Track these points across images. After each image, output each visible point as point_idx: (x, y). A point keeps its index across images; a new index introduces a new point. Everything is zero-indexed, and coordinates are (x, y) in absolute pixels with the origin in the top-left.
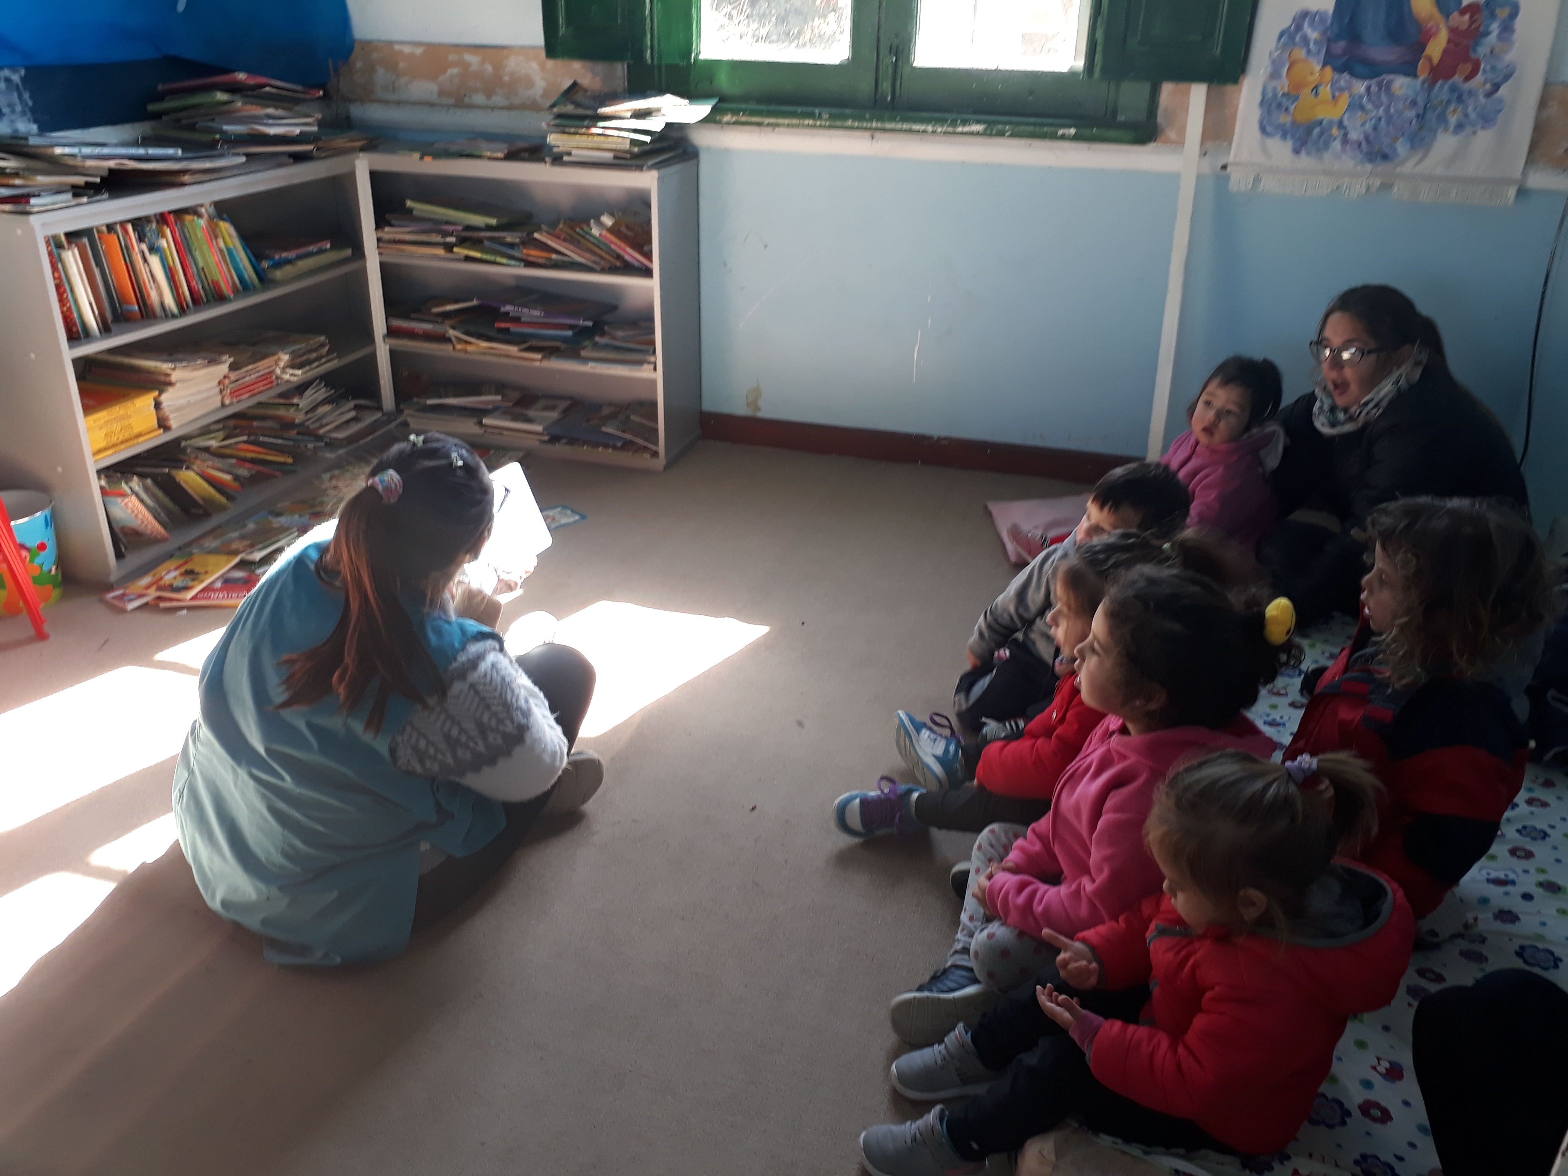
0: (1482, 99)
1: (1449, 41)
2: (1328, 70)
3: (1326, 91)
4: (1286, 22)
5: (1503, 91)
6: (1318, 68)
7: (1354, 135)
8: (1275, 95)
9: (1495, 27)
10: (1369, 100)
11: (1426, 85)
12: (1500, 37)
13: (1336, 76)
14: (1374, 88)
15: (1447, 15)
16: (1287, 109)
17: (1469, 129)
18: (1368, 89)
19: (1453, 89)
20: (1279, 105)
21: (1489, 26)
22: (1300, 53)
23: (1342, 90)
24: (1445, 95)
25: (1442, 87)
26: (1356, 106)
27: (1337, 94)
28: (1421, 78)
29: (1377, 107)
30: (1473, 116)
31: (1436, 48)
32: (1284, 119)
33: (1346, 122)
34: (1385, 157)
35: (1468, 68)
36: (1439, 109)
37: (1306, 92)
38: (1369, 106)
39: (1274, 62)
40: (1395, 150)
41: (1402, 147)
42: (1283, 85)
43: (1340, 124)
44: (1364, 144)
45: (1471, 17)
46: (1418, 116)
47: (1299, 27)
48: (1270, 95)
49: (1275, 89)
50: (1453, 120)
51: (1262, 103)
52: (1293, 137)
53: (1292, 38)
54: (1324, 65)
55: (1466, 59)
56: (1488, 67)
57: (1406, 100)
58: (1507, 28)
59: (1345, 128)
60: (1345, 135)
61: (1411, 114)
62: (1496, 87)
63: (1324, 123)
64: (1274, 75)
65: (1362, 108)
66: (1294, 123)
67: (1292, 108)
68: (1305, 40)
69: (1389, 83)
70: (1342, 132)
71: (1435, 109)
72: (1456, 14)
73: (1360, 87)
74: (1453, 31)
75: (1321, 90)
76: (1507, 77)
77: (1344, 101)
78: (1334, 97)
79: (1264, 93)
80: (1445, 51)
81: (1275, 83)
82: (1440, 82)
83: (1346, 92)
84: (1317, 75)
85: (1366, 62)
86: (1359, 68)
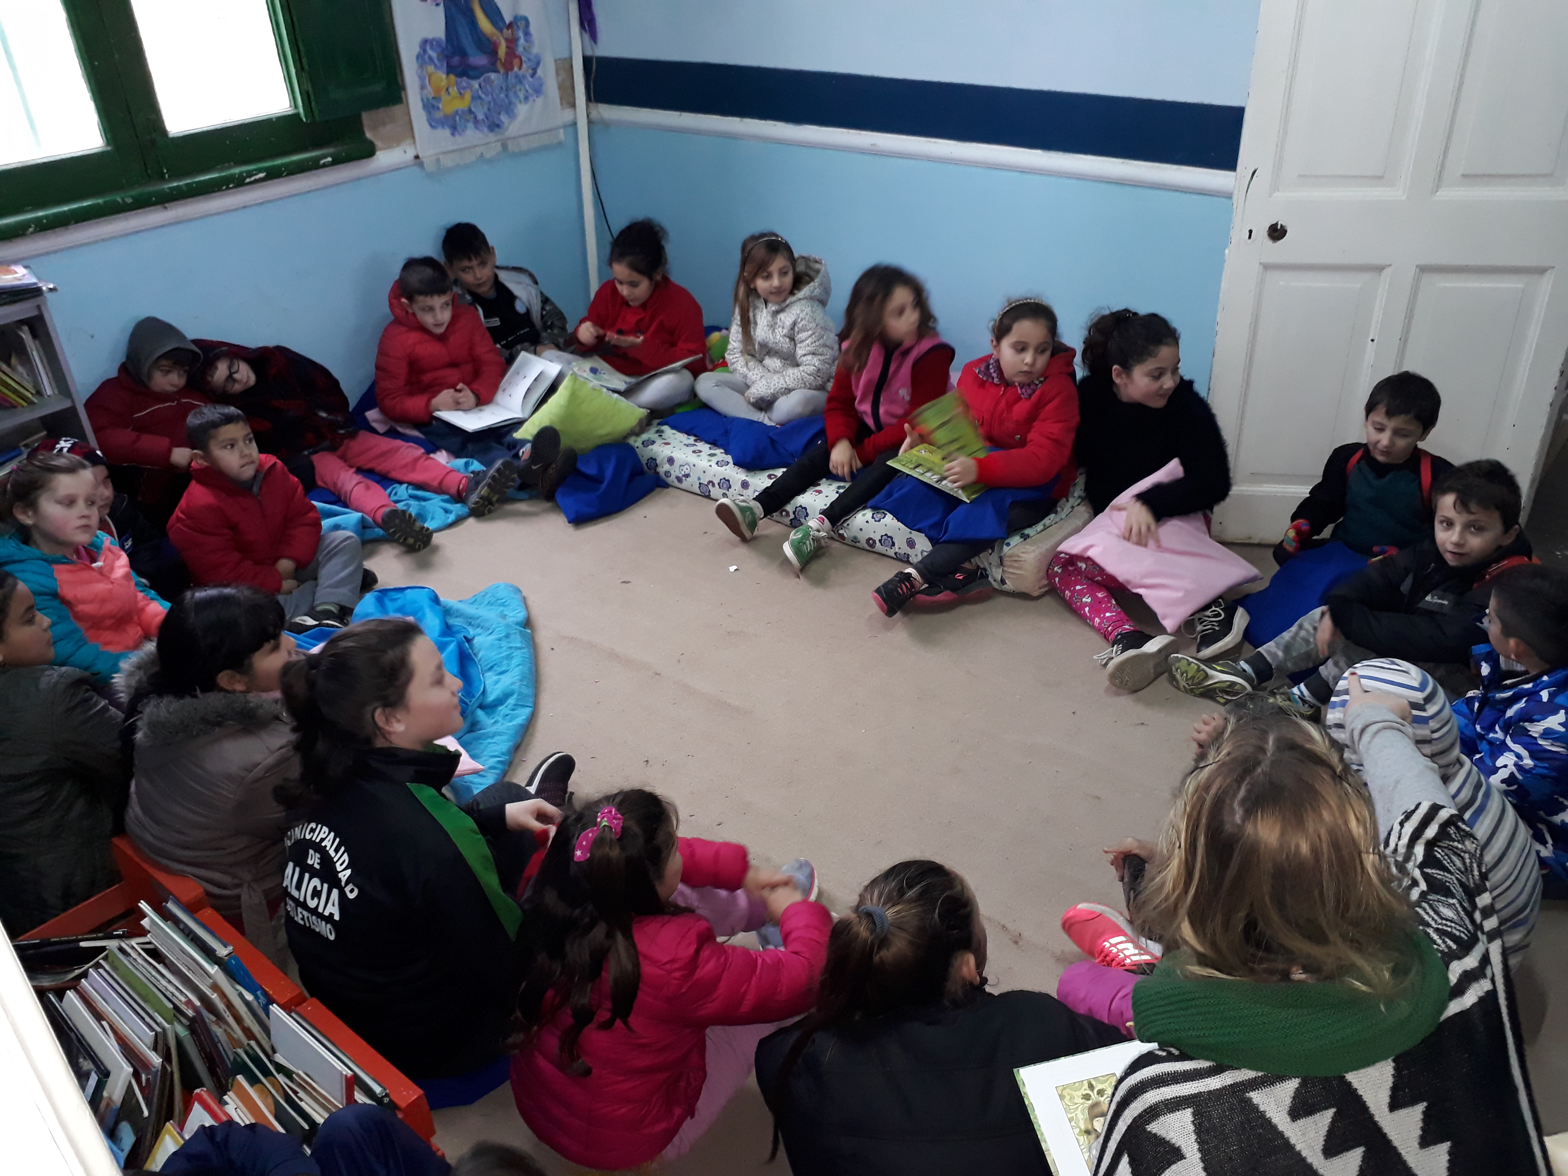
0: (531, 79)
1: (506, 47)
2: (452, 77)
4: (417, 49)
5: (539, 72)
6: (445, 77)
7: (480, 116)
8: (428, 99)
9: (521, 34)
10: (482, 92)
11: (504, 76)
13: (459, 80)
14: (483, 84)
15: (501, 31)
16: (438, 108)
17: (531, 99)
18: (479, 84)
19: (515, 76)
20: (433, 106)
22: (431, 68)
23: (464, 88)
26: (475, 97)
27: (462, 91)
28: (501, 73)
29: (488, 97)
30: (530, 91)
31: (502, 53)
32: (438, 115)
34: (498, 126)
35: (517, 61)
39: (420, 77)
42: (430, 92)
45: (512, 32)
47: (425, 51)
48: (425, 100)
49: (426, 95)
50: (521, 95)
51: (424, 107)
52: (447, 126)
53: (424, 59)
54: (448, 74)
56: (527, 59)
57: (498, 87)
58: (527, 34)
60: (475, 117)
61: (502, 96)
62: (535, 70)
63: (461, 112)
64: (423, 87)
65: (480, 98)
66: (444, 116)
69: (488, 78)
72: (505, 31)
73: (475, 84)
74: (507, 40)
75: (450, 90)
76: (538, 64)
79: (422, 100)
80: (506, 54)
81: (425, 92)
82: (509, 73)
83: (468, 89)
84: (445, 82)
85: (475, 68)
86: (471, 73)
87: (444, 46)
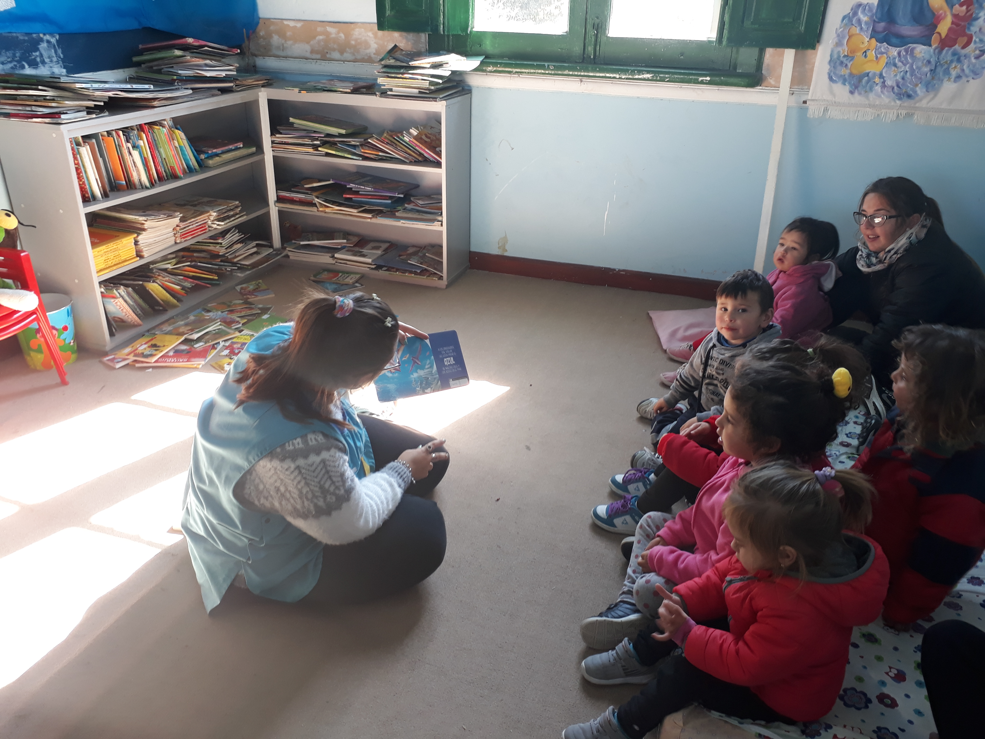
0: (973, 61)
1: (953, 23)
2: (874, 40)
3: (872, 54)
4: (847, 10)
6: (867, 39)
7: (889, 83)
8: (839, 57)
10: (900, 61)
11: (937, 51)
13: (879, 44)
14: (903, 53)
15: (951, 6)
16: (846, 65)
17: (964, 79)
18: (899, 54)
19: (954, 54)
20: (842, 63)
21: (978, 14)
22: (856, 30)
23: (882, 53)
24: (949, 58)
25: (947, 53)
26: (891, 64)
27: (879, 56)
28: (933, 47)
29: (905, 65)
30: (967, 71)
31: (944, 28)
32: (844, 72)
33: (884, 75)
34: (909, 96)
35: (965, 39)
36: (946, 66)
37: (859, 54)
38: (900, 64)
39: (838, 36)
40: (915, 92)
41: (920, 90)
42: (844, 50)
43: (881, 76)
44: (896, 88)
45: (967, 8)
46: (931, 70)
47: (855, 13)
48: (835, 56)
49: (839, 52)
50: (954, 73)
51: (830, 62)
52: (850, 83)
53: (850, 20)
54: (871, 38)
55: (964, 34)
56: (977, 40)
57: (924, 60)
59: (883, 78)
60: (884, 82)
61: (926, 69)
62: (982, 52)
63: (870, 75)
64: (839, 44)
65: (895, 65)
66: (851, 75)
67: (849, 65)
68: (859, 21)
69: (913, 49)
70: (882, 80)
71: (942, 65)
72: (957, 6)
73: (894, 51)
74: (955, 16)
75: (868, 53)
77: (884, 60)
78: (877, 57)
79: (831, 56)
80: (950, 30)
81: (840, 49)
82: (946, 49)
83: (885, 55)
84: (866, 44)
85: (898, 36)
86: (894, 40)
87: (874, 11)
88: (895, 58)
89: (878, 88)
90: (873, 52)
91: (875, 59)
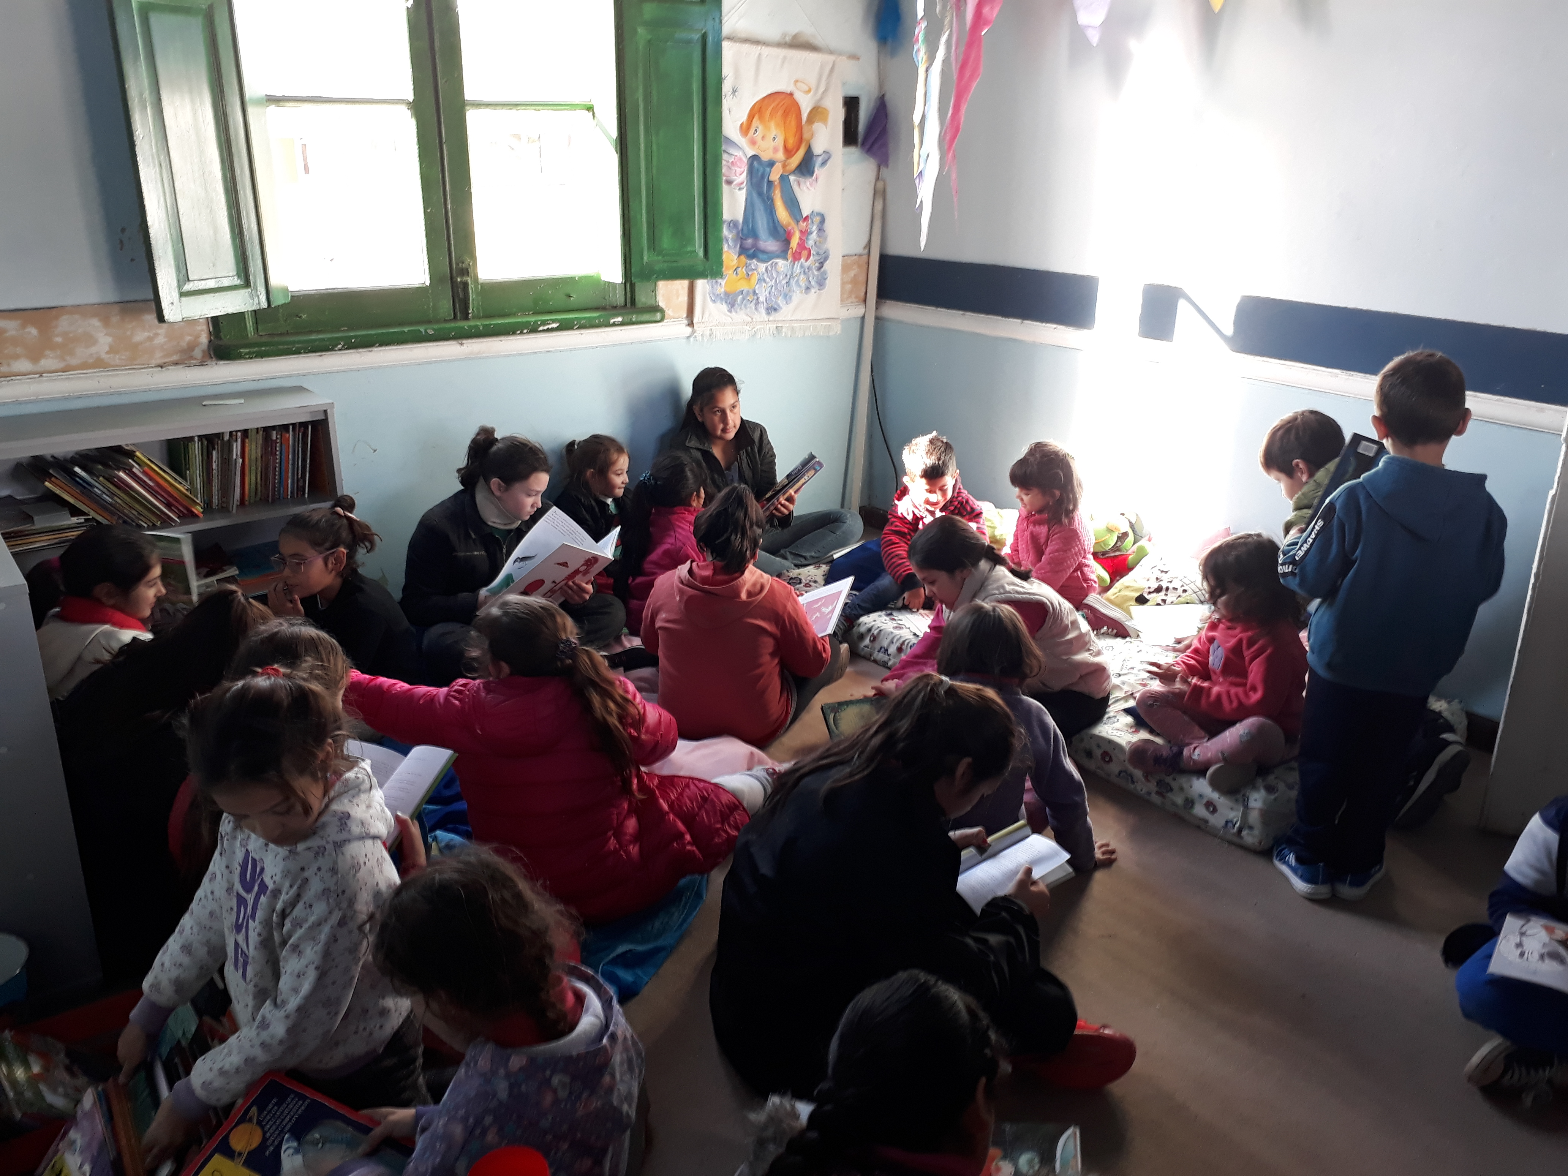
0: (816, 273)
1: (799, 238)
2: (743, 258)
3: (742, 271)
5: (827, 266)
6: (736, 257)
7: (762, 299)
10: (767, 276)
12: (819, 236)
14: (769, 268)
15: (797, 223)
17: (813, 291)
18: (766, 268)
26: (761, 280)
27: (750, 273)
29: (771, 281)
30: (813, 283)
31: (794, 243)
33: (756, 291)
34: (775, 310)
36: (796, 278)
37: (732, 272)
38: (768, 280)
40: (779, 305)
41: (781, 303)
43: (753, 292)
44: (766, 303)
46: (788, 283)
50: (803, 285)
52: (728, 302)
54: (740, 255)
55: (805, 248)
57: (783, 274)
58: (821, 230)
59: (757, 294)
60: (758, 299)
61: (784, 282)
62: (821, 264)
63: (744, 292)
65: (765, 281)
66: (726, 293)
67: (723, 284)
68: (727, 239)
69: (776, 263)
70: (755, 297)
71: (794, 278)
74: (801, 231)
75: (739, 270)
76: (826, 259)
77: (754, 277)
78: (748, 275)
80: (798, 245)
82: (796, 262)
83: (755, 272)
84: (735, 262)
85: (764, 252)
86: (761, 256)
87: (740, 228)
88: (763, 274)
89: (752, 305)
90: (744, 270)
91: (746, 277)
